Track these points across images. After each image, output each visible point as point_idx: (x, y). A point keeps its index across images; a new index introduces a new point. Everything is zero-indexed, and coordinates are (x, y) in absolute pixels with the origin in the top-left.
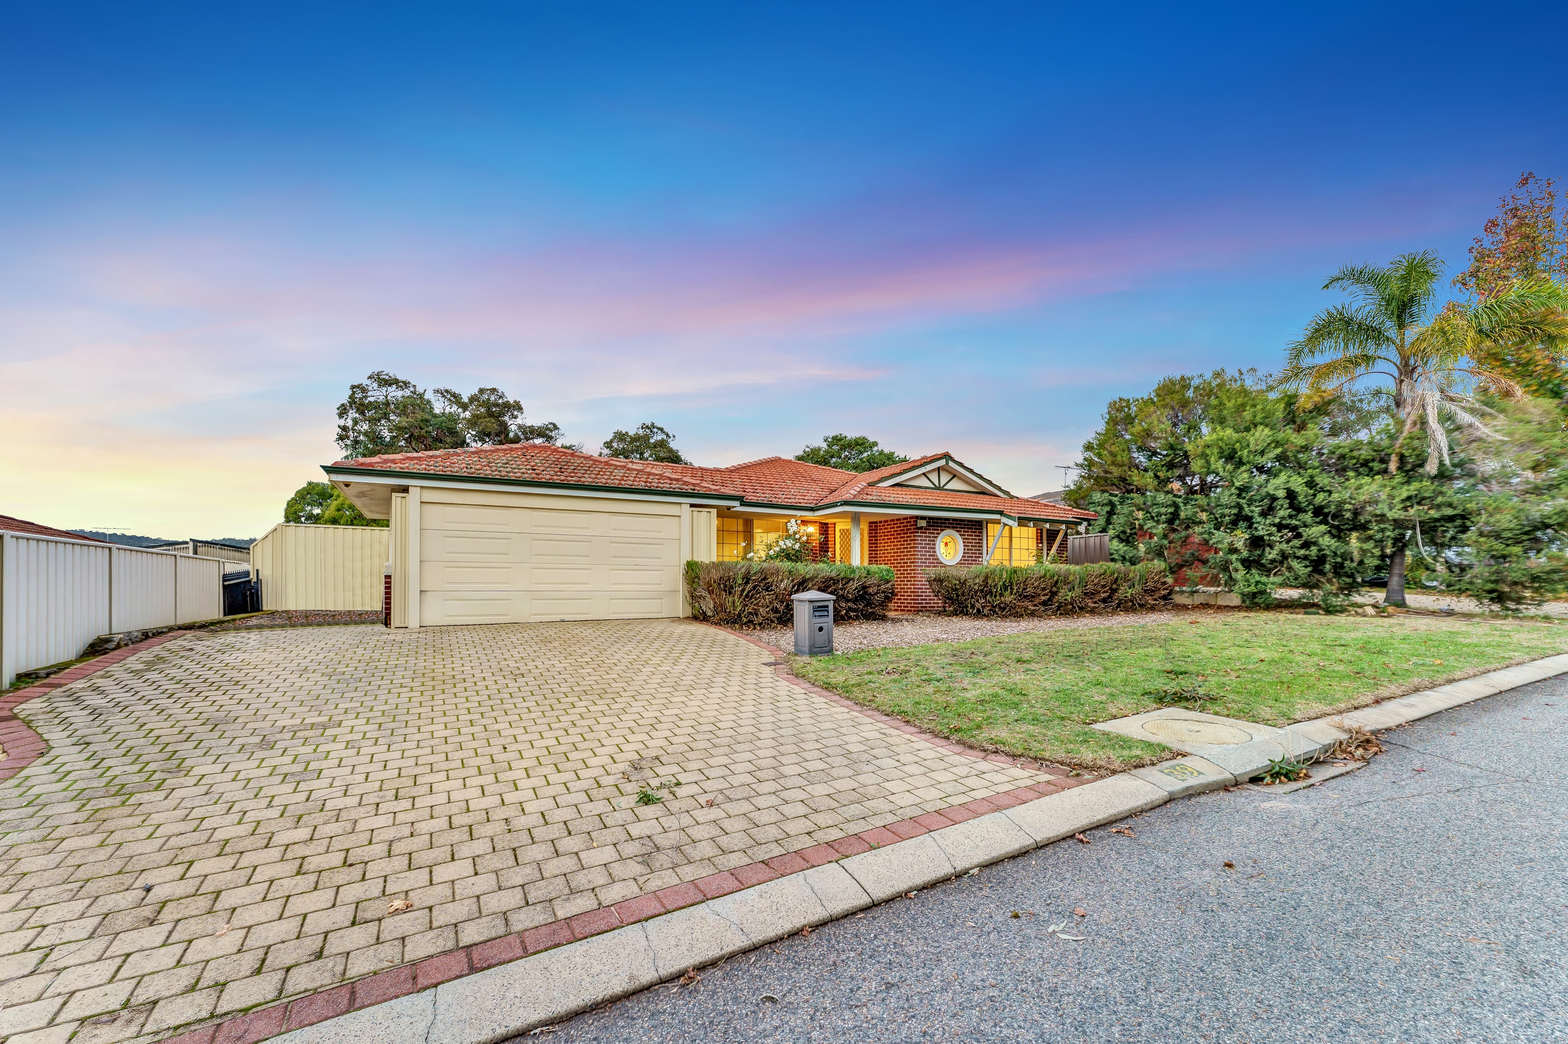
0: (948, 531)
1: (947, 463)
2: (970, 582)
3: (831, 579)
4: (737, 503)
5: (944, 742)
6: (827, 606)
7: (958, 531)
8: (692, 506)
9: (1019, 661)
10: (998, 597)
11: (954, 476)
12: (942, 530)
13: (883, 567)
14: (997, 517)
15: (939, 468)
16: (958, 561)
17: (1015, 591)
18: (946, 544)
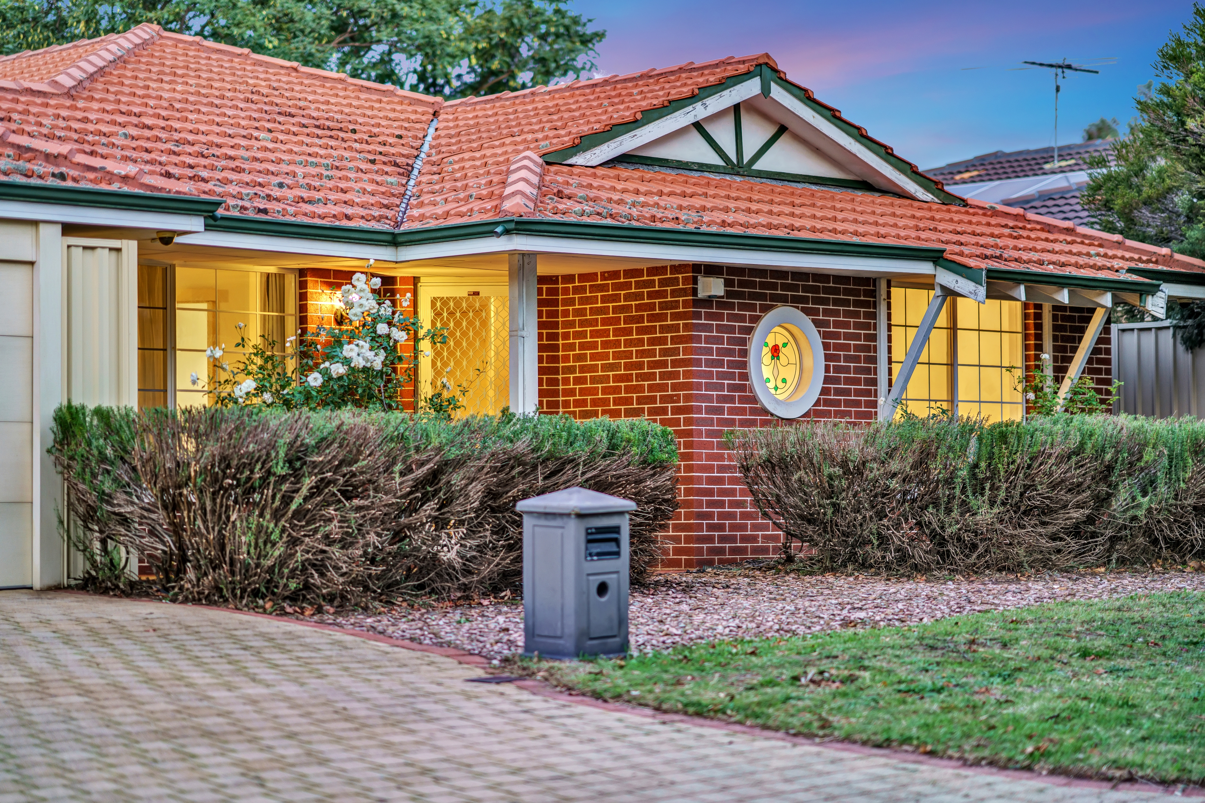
0: (782, 311)
1: (766, 90)
2: (874, 471)
3: (518, 460)
4: (196, 223)
5: (1027, 775)
6: (616, 529)
7: (807, 312)
8: (69, 229)
9: (1085, 654)
10: (955, 514)
11: (782, 130)
12: (766, 309)
13: (643, 422)
14: (925, 268)
15: (737, 108)
16: (808, 405)
17: (1002, 494)
18: (775, 351)
